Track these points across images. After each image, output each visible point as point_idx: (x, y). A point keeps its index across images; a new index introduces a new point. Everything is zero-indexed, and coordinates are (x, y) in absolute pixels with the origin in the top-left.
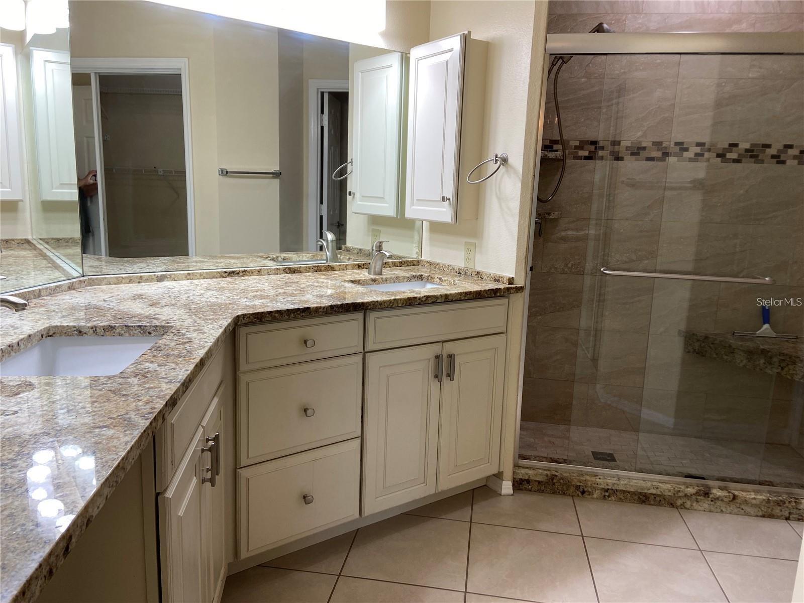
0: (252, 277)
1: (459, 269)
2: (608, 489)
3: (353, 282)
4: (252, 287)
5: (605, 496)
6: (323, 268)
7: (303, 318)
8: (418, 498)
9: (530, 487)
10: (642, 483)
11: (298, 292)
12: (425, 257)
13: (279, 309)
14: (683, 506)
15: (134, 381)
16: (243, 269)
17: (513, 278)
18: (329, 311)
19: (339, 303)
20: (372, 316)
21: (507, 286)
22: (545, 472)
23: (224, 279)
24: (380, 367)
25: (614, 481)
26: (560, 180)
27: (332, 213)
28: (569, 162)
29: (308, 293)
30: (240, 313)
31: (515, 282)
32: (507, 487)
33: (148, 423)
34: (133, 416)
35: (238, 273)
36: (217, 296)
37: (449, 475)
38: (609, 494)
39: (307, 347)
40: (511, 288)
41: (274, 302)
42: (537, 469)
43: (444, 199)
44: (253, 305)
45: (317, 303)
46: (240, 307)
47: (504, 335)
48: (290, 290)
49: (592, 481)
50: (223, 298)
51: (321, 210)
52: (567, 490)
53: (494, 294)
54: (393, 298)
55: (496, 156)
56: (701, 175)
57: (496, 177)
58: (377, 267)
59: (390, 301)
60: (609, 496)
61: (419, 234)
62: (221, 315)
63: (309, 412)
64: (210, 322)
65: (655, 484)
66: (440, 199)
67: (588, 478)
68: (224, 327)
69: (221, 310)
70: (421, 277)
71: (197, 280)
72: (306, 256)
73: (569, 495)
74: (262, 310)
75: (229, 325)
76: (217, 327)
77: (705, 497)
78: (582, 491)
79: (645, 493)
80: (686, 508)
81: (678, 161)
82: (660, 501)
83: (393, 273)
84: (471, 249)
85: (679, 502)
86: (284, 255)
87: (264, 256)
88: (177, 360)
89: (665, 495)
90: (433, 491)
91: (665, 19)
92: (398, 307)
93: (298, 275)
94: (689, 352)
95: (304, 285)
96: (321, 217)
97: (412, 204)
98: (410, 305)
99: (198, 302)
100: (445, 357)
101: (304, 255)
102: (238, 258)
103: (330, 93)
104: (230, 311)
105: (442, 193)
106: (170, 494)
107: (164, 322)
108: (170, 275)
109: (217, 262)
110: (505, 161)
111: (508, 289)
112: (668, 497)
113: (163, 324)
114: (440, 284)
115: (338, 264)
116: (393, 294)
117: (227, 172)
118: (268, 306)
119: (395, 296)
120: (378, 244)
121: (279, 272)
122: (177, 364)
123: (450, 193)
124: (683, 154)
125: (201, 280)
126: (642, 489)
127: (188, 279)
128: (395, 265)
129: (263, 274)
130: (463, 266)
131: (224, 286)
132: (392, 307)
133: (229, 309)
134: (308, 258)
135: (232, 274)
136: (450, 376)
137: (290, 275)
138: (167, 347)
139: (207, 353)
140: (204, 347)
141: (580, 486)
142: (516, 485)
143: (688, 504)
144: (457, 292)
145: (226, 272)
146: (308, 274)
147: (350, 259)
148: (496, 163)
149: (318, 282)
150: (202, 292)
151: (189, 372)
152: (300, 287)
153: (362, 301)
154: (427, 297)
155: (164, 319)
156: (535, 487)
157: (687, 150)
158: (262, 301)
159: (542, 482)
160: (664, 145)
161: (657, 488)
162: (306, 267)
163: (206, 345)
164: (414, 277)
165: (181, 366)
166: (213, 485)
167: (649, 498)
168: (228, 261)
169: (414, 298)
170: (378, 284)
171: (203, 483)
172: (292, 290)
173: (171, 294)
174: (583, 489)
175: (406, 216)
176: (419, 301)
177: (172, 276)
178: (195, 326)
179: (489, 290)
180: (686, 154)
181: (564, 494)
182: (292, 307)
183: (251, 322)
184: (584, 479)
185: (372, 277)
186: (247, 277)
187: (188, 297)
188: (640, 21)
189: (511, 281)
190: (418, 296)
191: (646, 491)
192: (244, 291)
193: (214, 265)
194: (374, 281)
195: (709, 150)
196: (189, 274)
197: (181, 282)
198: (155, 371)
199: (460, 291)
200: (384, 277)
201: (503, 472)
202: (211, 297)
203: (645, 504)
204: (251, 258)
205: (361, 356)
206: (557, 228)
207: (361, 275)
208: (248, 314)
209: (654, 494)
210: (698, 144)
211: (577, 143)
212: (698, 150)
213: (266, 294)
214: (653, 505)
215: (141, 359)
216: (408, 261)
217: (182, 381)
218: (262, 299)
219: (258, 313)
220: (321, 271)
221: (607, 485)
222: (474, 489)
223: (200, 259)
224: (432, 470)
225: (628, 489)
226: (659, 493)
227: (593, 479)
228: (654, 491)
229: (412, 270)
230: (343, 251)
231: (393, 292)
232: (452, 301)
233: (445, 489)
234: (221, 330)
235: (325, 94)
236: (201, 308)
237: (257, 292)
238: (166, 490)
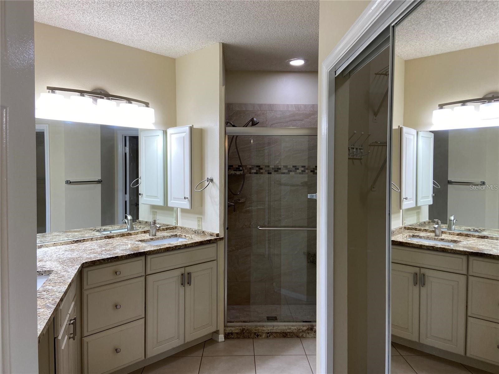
0: (88, 242)
1: (195, 230)
2: (269, 332)
3: (141, 241)
4: (88, 248)
5: (268, 336)
6: (125, 235)
7: (115, 261)
8: (175, 346)
9: (233, 337)
10: (284, 328)
11: (113, 249)
12: (179, 225)
13: (103, 258)
14: (302, 337)
15: (45, 293)
16: (83, 238)
17: (218, 234)
18: (128, 257)
19: (132, 253)
20: (149, 258)
21: (216, 238)
22: (240, 328)
23: (73, 244)
24: (154, 282)
25: (271, 328)
26: (243, 185)
27: (132, 198)
28: (248, 175)
29: (117, 249)
30: (84, 262)
31: (219, 235)
32: (221, 338)
33: (55, 306)
34: (49, 305)
35: (81, 241)
36: (72, 254)
37: (191, 334)
38: (270, 335)
39: (117, 275)
40: (217, 239)
41: (101, 255)
42: (236, 327)
43: (185, 198)
44: (90, 257)
45: (122, 254)
46: (84, 259)
47: (215, 261)
48: (108, 248)
49: (261, 329)
50: (75, 255)
51: (125, 198)
52: (250, 335)
53: (209, 242)
54: (159, 248)
55: (208, 178)
56: (306, 180)
57: (209, 188)
58: (153, 232)
59: (158, 250)
60: (269, 336)
61: (176, 213)
62: (75, 263)
63: (118, 307)
64: (70, 267)
65: (290, 327)
66: (184, 198)
67: (259, 328)
68: (78, 269)
69: (74, 261)
70: (176, 236)
71: (59, 246)
72: (116, 227)
73: (251, 338)
74: (95, 259)
75: (80, 267)
76: (74, 269)
77: (311, 330)
78: (257, 335)
79: (286, 332)
80: (304, 337)
81: (295, 174)
82: (292, 335)
83: (162, 234)
84: (200, 220)
85: (301, 335)
86: (105, 228)
87: (93, 229)
88: (60, 284)
89: (294, 332)
90: (182, 343)
91: (283, 113)
92: (161, 252)
93: (112, 239)
94: (309, 262)
95: (115, 245)
96: (126, 202)
97: (171, 200)
98: (168, 250)
99: (63, 258)
100: (186, 274)
101: (115, 227)
102: (79, 231)
103: (130, 137)
104: (79, 261)
105: (184, 195)
106: (60, 338)
107: (49, 269)
108: (45, 245)
109: (67, 235)
110: (212, 180)
111: (216, 239)
112: (295, 333)
113: (48, 270)
114: (185, 239)
115: (133, 232)
116: (160, 246)
117: (70, 182)
118: (97, 257)
119: (160, 247)
120: (154, 221)
121: (102, 238)
122: (60, 286)
123: (188, 195)
124: (296, 171)
125: (61, 246)
126: (284, 330)
127: (54, 246)
128: (163, 230)
129: (94, 240)
130: (197, 228)
131: (73, 248)
132: (159, 252)
133: (78, 260)
134: (118, 228)
135: (77, 242)
136: (189, 283)
137: (108, 239)
138: (54, 280)
139: (72, 281)
140: (70, 278)
141: (256, 332)
142: (226, 336)
143: (304, 335)
144: (190, 243)
145: (74, 241)
146: (117, 238)
147: (140, 227)
148: (208, 182)
149: (123, 242)
150: (63, 252)
151: (66, 288)
152: (113, 246)
153: (144, 251)
154: (176, 246)
155: (48, 267)
156: (235, 336)
157: (298, 169)
158: (94, 255)
159: (238, 333)
160: (288, 167)
161: (290, 329)
162: (116, 235)
163: (71, 277)
164: (172, 236)
165: (62, 286)
166: (74, 340)
167: (287, 334)
168: (73, 234)
169: (169, 247)
170: (154, 241)
171: (69, 339)
172: (109, 248)
173: (47, 255)
174: (258, 334)
175: (168, 205)
176: (172, 249)
177: (46, 245)
178: (64, 269)
179: (206, 240)
180: (298, 171)
181: (249, 338)
182: (109, 257)
183: (90, 265)
184: (258, 329)
185: (151, 237)
186: (85, 243)
187: (57, 256)
188: (273, 114)
189: (217, 235)
190: (172, 246)
191: (285, 331)
192: (84, 250)
193: (66, 237)
194: (152, 239)
195: (308, 169)
196: (55, 244)
197: (50, 248)
198: (52, 289)
199: (192, 242)
200: (157, 237)
201: (219, 330)
202: (68, 255)
203: (286, 338)
204: (86, 231)
205: (144, 278)
206: (245, 206)
207: (145, 237)
208: (88, 262)
209: (289, 332)
210: (303, 167)
211: (251, 167)
212: (303, 169)
213: (96, 251)
214: (289, 338)
215: (44, 285)
216: (170, 227)
217: (64, 292)
218: (94, 254)
219: (93, 261)
220: (124, 236)
221: (268, 330)
222: (205, 341)
223: (57, 234)
224: (182, 332)
225: (277, 331)
226: (291, 331)
227: (262, 328)
228: (289, 331)
229: (173, 232)
230: (138, 223)
231: (160, 245)
232: (188, 247)
233: (189, 341)
234: (77, 270)
235: (127, 137)
236: (65, 261)
237: (91, 250)
238: (58, 336)
